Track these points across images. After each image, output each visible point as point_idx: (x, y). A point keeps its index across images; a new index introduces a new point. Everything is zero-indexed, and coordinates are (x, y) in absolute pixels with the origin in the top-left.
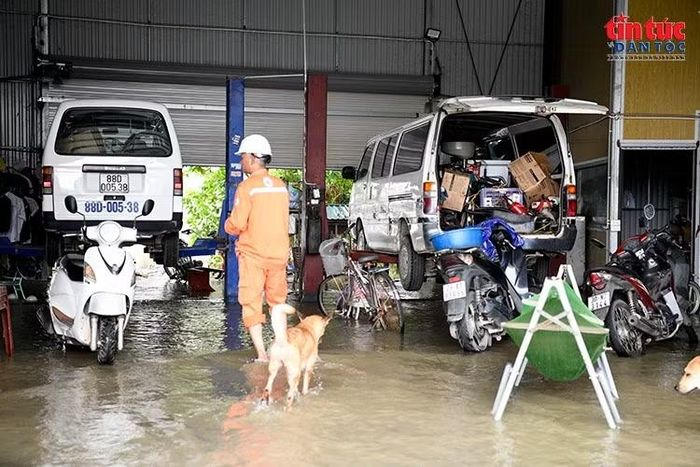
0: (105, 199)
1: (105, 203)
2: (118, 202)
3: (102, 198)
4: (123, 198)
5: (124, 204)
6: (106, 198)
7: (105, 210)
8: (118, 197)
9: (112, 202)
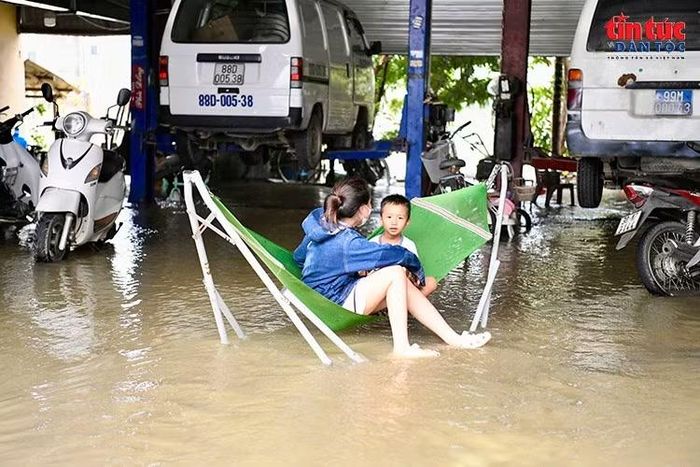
0: (219, 92)
1: (218, 97)
2: (232, 95)
3: (217, 91)
4: (237, 91)
5: (239, 97)
6: (221, 90)
7: (218, 103)
8: (232, 90)
9: (226, 95)
